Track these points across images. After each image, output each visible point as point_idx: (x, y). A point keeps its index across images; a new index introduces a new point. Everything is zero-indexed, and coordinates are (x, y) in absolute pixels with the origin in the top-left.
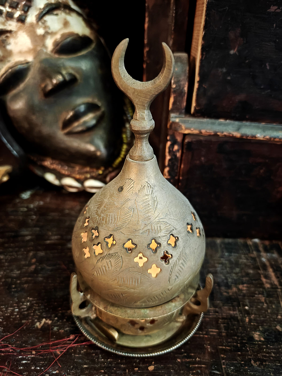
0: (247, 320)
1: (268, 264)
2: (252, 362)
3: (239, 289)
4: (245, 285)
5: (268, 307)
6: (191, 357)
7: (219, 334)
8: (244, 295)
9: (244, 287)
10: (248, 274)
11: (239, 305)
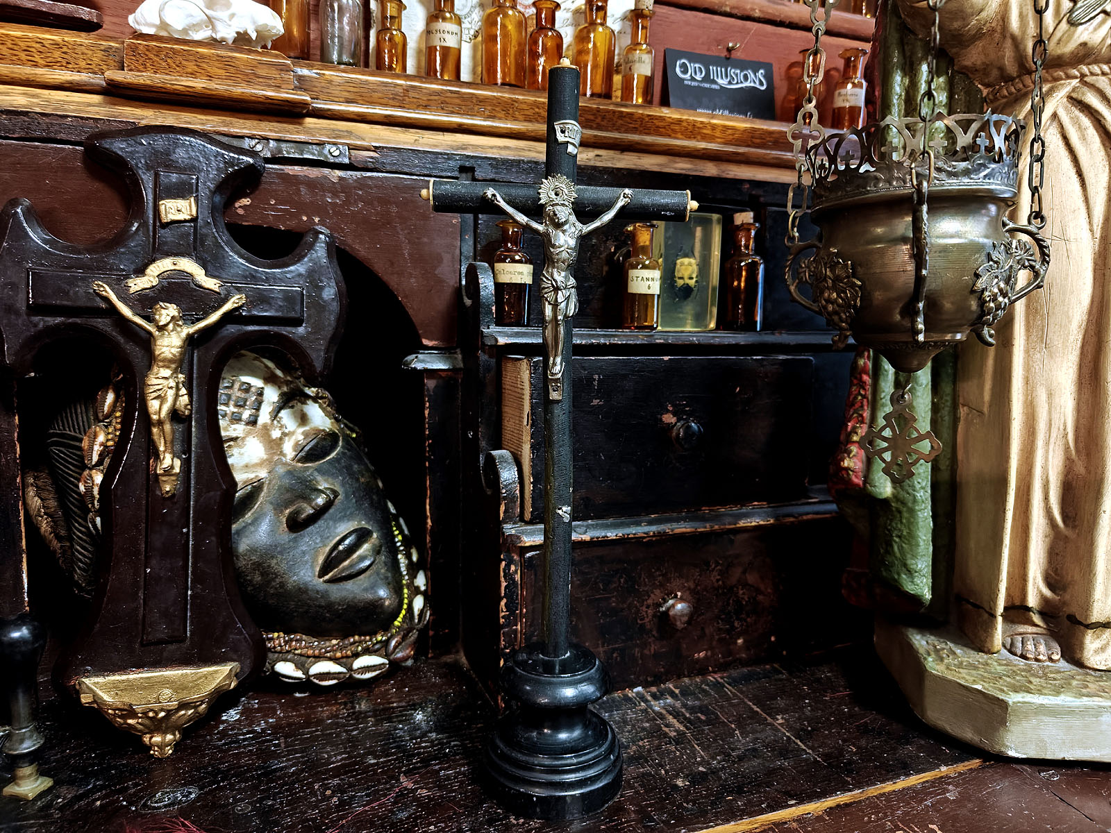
0: (663, 772)
1: (664, 712)
2: (685, 805)
3: (640, 746)
4: (646, 741)
5: (682, 754)
6: (615, 820)
7: (637, 792)
8: (649, 751)
9: (646, 743)
10: (644, 729)
11: (647, 761)
